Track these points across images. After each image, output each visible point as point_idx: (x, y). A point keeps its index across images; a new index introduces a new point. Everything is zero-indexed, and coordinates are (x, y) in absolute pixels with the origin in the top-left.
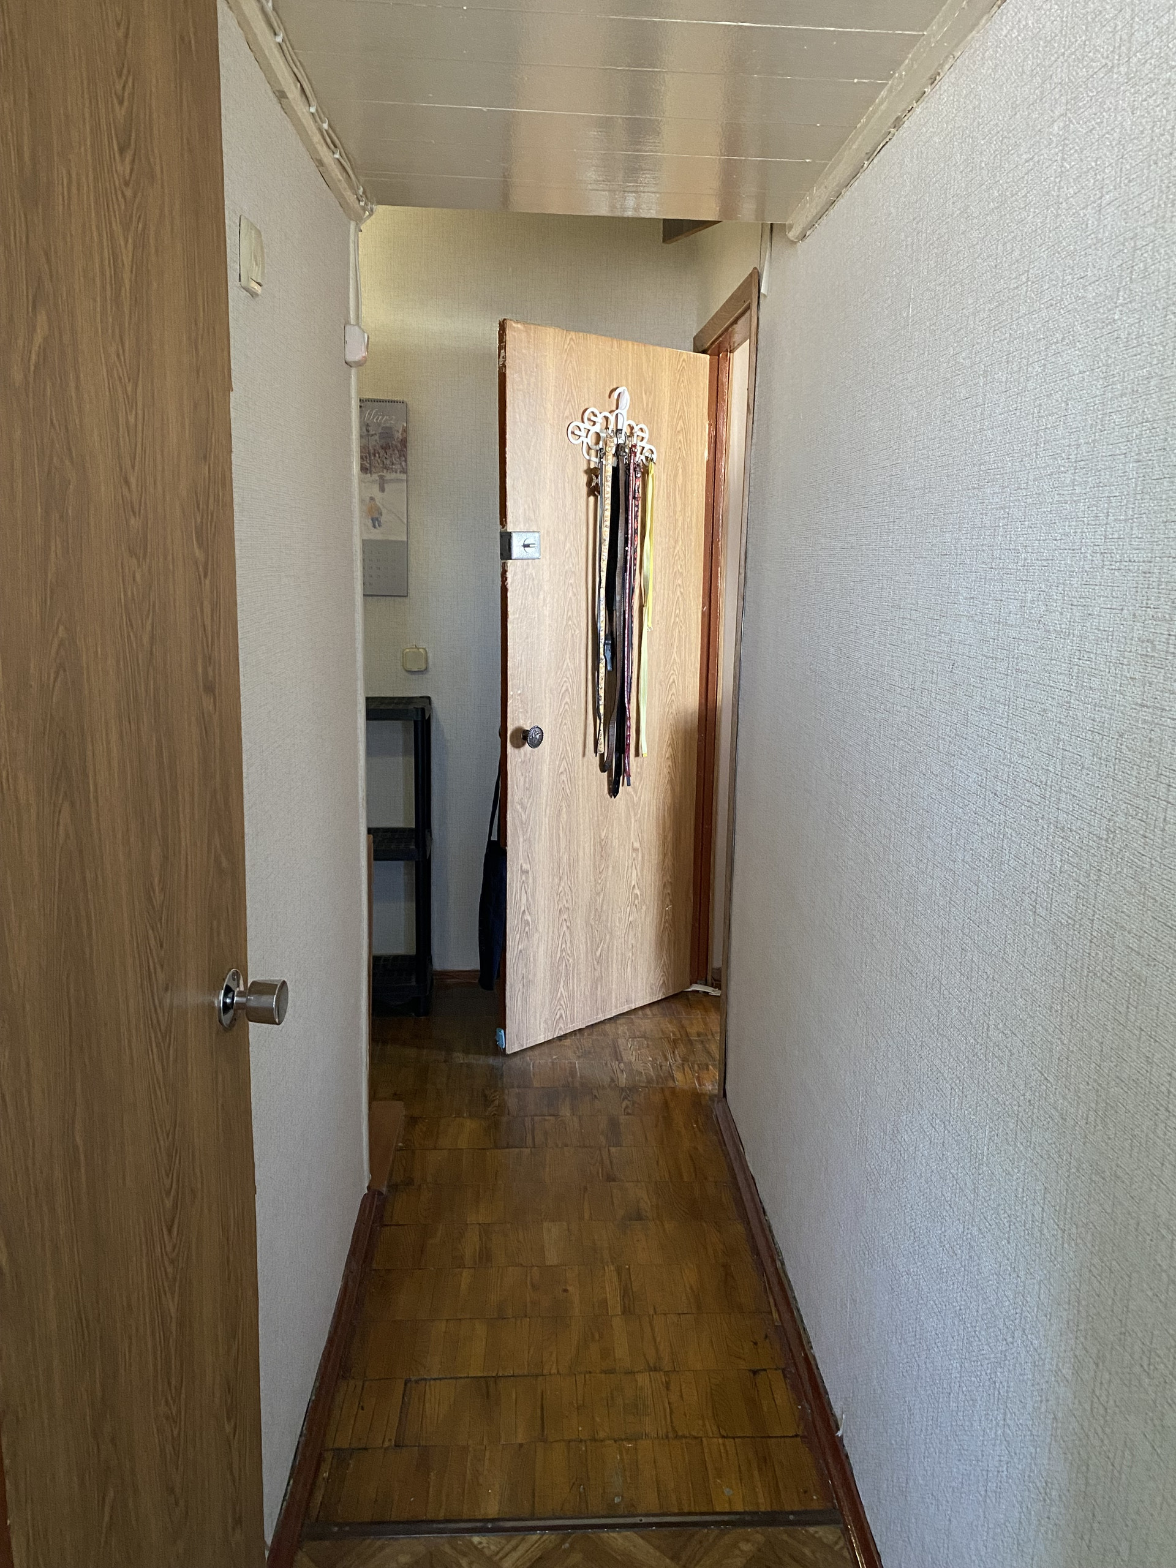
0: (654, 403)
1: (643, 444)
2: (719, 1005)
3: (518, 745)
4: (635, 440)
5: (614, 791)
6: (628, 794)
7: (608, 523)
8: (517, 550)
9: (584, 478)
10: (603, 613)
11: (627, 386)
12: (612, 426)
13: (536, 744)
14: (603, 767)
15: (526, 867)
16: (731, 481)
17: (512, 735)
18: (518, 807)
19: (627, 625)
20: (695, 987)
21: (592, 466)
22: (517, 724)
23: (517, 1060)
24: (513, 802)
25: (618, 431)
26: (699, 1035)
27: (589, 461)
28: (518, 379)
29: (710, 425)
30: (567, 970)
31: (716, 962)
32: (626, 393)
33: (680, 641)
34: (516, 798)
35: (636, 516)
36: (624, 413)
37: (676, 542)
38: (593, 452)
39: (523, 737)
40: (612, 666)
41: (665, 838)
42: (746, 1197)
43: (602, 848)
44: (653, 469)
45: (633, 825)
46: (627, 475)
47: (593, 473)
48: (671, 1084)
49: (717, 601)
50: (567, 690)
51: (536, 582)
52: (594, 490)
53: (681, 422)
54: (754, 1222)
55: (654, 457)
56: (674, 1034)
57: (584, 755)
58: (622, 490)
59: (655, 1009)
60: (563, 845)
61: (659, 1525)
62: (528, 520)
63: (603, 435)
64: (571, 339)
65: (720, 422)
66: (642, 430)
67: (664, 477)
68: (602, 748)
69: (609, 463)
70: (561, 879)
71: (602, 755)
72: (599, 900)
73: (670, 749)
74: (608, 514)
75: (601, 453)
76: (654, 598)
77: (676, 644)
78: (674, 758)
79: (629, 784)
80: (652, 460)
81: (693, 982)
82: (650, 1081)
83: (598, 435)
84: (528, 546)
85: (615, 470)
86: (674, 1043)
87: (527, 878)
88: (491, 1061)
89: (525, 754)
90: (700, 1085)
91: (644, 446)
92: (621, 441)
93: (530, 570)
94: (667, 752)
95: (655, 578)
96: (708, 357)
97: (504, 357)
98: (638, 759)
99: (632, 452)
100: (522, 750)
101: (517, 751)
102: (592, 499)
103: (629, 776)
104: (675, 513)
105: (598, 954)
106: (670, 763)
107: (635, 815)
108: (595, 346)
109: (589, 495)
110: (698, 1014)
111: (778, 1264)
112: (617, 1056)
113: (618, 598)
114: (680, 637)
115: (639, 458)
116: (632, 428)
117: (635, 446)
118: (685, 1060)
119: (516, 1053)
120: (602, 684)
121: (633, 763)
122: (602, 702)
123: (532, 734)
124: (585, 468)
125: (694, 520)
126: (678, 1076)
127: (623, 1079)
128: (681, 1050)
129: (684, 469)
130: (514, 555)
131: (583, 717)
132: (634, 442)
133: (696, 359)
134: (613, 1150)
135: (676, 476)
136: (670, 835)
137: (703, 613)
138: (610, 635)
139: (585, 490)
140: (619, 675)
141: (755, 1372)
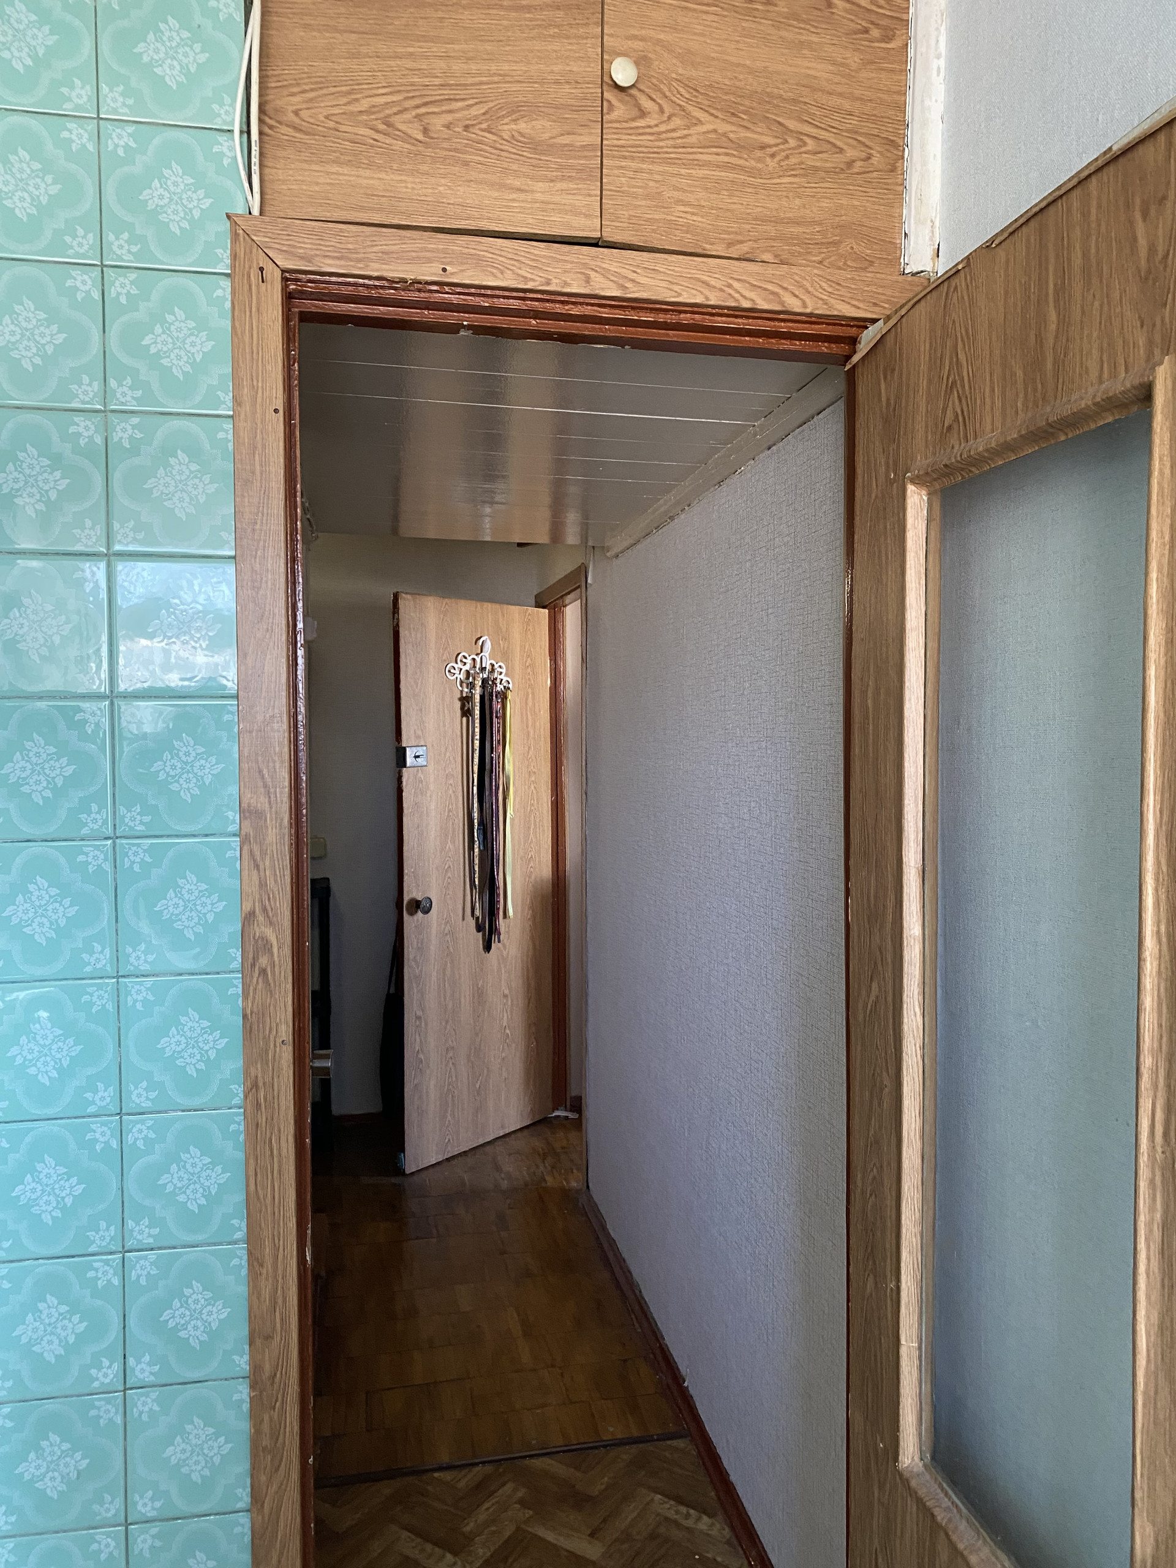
0: (508, 648)
1: (502, 677)
2: (578, 1125)
3: (412, 913)
4: (496, 675)
5: (488, 947)
6: (499, 949)
7: (478, 737)
8: (410, 760)
9: (458, 704)
10: (476, 805)
11: (488, 635)
12: (478, 666)
13: (427, 911)
14: (479, 928)
15: (419, 1013)
16: (568, 701)
17: (407, 905)
18: (413, 963)
19: (493, 814)
20: (556, 1113)
21: (464, 695)
22: (411, 896)
23: (415, 1178)
24: (409, 959)
25: (483, 669)
26: (563, 1148)
27: (462, 692)
28: (408, 635)
29: (551, 660)
30: (453, 1101)
31: (573, 1092)
32: (488, 641)
33: (535, 825)
34: (411, 957)
35: (499, 731)
36: (487, 655)
37: (529, 748)
38: (464, 685)
39: (417, 906)
40: (484, 846)
41: (529, 985)
42: (610, 1255)
43: (479, 995)
44: (510, 695)
45: (504, 976)
46: (491, 700)
47: (465, 700)
48: (543, 1185)
49: (562, 792)
50: (449, 867)
51: (424, 783)
52: (466, 713)
53: (529, 659)
54: (617, 1269)
55: (510, 686)
56: (543, 1149)
57: (463, 919)
58: (487, 712)
59: (526, 1132)
60: (448, 994)
61: (564, 1452)
62: (418, 737)
63: (472, 672)
64: (446, 604)
65: (558, 658)
66: (500, 667)
67: (518, 700)
68: (478, 913)
69: (478, 692)
70: (447, 1022)
71: (478, 918)
72: (478, 1040)
73: (530, 912)
74: (477, 730)
75: (472, 686)
76: (515, 793)
77: (532, 827)
78: (534, 917)
79: (499, 942)
80: (509, 688)
81: (555, 1108)
82: (526, 1185)
83: (468, 672)
84: (418, 757)
85: (482, 697)
86: (544, 1157)
87: (421, 1023)
88: (394, 1180)
89: (418, 920)
90: (567, 1183)
91: (503, 678)
92: (485, 676)
93: (420, 774)
94: (528, 913)
95: (514, 775)
96: (547, 611)
97: (398, 619)
98: (507, 920)
99: (494, 683)
100: (415, 917)
101: (411, 918)
102: (464, 719)
103: (499, 934)
104: (527, 727)
105: (478, 1086)
106: (530, 923)
107: (505, 967)
108: (465, 608)
109: (462, 717)
110: (561, 1134)
111: (637, 1292)
112: (498, 1169)
113: (487, 793)
114: (535, 821)
115: (500, 688)
116: (493, 665)
117: (496, 679)
118: (553, 1167)
119: (413, 1173)
120: (477, 861)
121: (502, 923)
122: (477, 875)
123: (424, 903)
124: (459, 696)
125: (542, 733)
126: (548, 1178)
127: (505, 1184)
128: (549, 1160)
129: (533, 694)
130: (408, 764)
131: (462, 888)
132: (496, 676)
133: (537, 611)
134: (502, 1233)
135: (527, 699)
136: (533, 983)
137: (552, 802)
138: (481, 823)
139: (459, 713)
140: (489, 852)
141: (625, 1361)
